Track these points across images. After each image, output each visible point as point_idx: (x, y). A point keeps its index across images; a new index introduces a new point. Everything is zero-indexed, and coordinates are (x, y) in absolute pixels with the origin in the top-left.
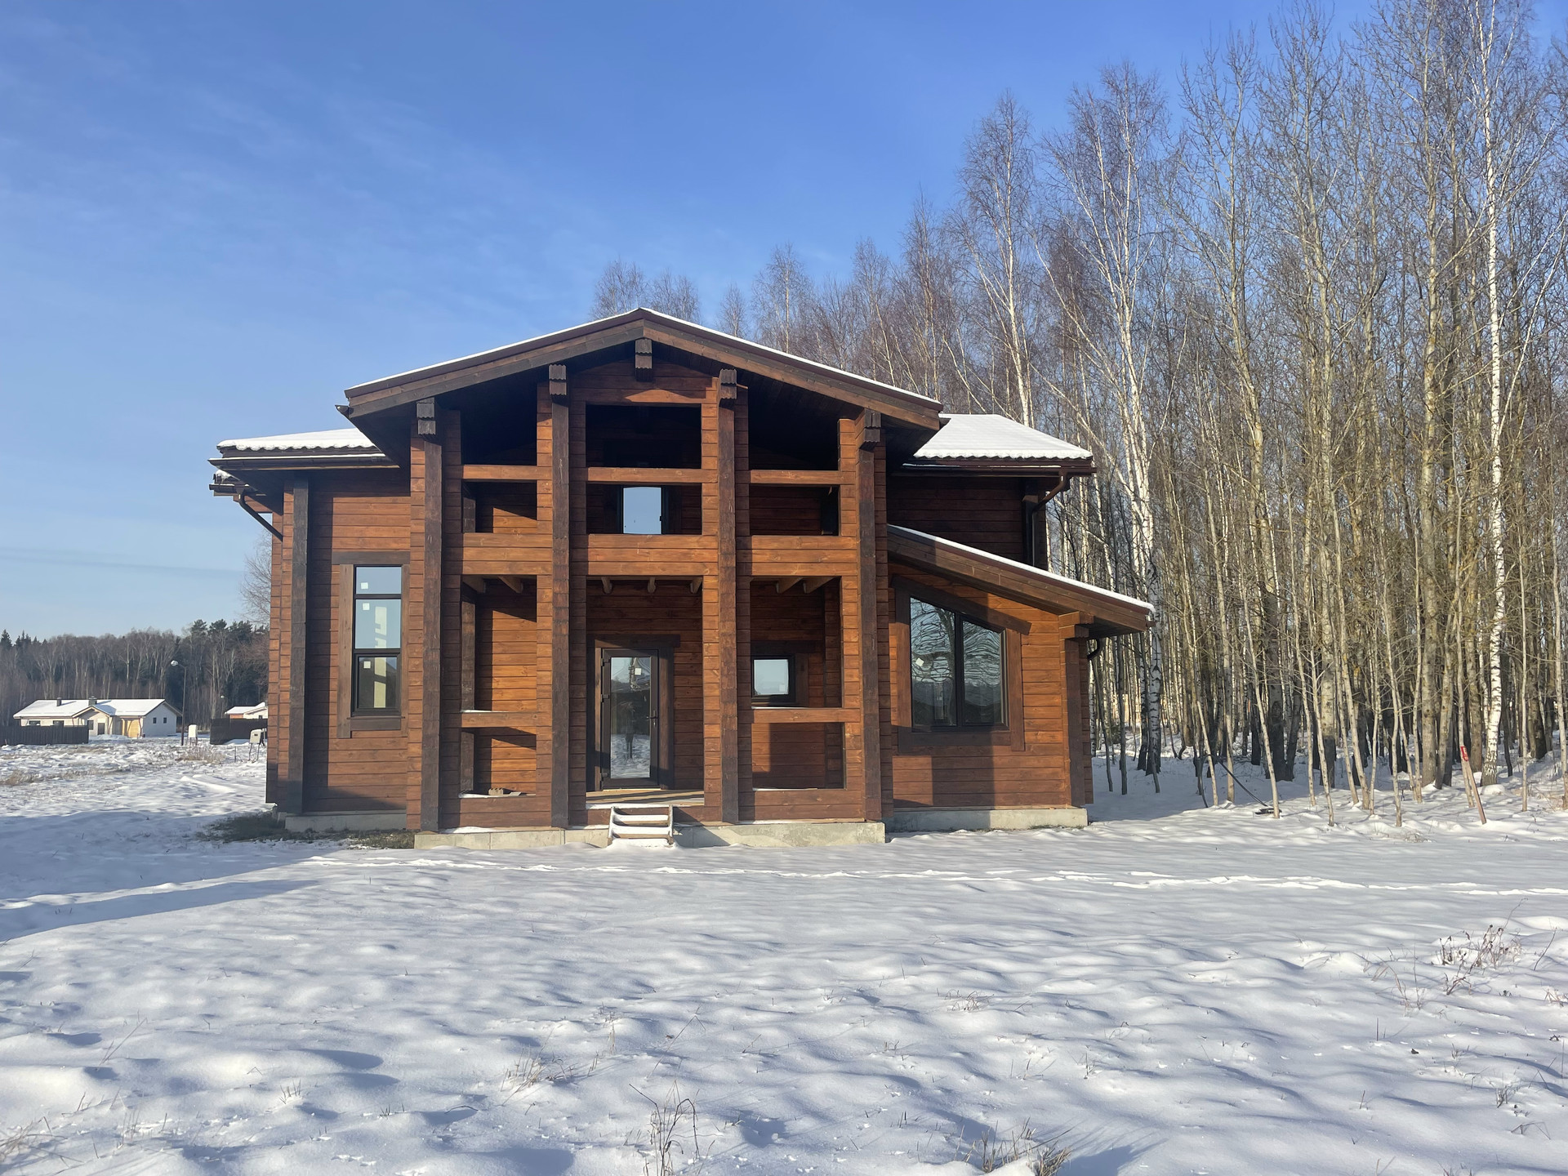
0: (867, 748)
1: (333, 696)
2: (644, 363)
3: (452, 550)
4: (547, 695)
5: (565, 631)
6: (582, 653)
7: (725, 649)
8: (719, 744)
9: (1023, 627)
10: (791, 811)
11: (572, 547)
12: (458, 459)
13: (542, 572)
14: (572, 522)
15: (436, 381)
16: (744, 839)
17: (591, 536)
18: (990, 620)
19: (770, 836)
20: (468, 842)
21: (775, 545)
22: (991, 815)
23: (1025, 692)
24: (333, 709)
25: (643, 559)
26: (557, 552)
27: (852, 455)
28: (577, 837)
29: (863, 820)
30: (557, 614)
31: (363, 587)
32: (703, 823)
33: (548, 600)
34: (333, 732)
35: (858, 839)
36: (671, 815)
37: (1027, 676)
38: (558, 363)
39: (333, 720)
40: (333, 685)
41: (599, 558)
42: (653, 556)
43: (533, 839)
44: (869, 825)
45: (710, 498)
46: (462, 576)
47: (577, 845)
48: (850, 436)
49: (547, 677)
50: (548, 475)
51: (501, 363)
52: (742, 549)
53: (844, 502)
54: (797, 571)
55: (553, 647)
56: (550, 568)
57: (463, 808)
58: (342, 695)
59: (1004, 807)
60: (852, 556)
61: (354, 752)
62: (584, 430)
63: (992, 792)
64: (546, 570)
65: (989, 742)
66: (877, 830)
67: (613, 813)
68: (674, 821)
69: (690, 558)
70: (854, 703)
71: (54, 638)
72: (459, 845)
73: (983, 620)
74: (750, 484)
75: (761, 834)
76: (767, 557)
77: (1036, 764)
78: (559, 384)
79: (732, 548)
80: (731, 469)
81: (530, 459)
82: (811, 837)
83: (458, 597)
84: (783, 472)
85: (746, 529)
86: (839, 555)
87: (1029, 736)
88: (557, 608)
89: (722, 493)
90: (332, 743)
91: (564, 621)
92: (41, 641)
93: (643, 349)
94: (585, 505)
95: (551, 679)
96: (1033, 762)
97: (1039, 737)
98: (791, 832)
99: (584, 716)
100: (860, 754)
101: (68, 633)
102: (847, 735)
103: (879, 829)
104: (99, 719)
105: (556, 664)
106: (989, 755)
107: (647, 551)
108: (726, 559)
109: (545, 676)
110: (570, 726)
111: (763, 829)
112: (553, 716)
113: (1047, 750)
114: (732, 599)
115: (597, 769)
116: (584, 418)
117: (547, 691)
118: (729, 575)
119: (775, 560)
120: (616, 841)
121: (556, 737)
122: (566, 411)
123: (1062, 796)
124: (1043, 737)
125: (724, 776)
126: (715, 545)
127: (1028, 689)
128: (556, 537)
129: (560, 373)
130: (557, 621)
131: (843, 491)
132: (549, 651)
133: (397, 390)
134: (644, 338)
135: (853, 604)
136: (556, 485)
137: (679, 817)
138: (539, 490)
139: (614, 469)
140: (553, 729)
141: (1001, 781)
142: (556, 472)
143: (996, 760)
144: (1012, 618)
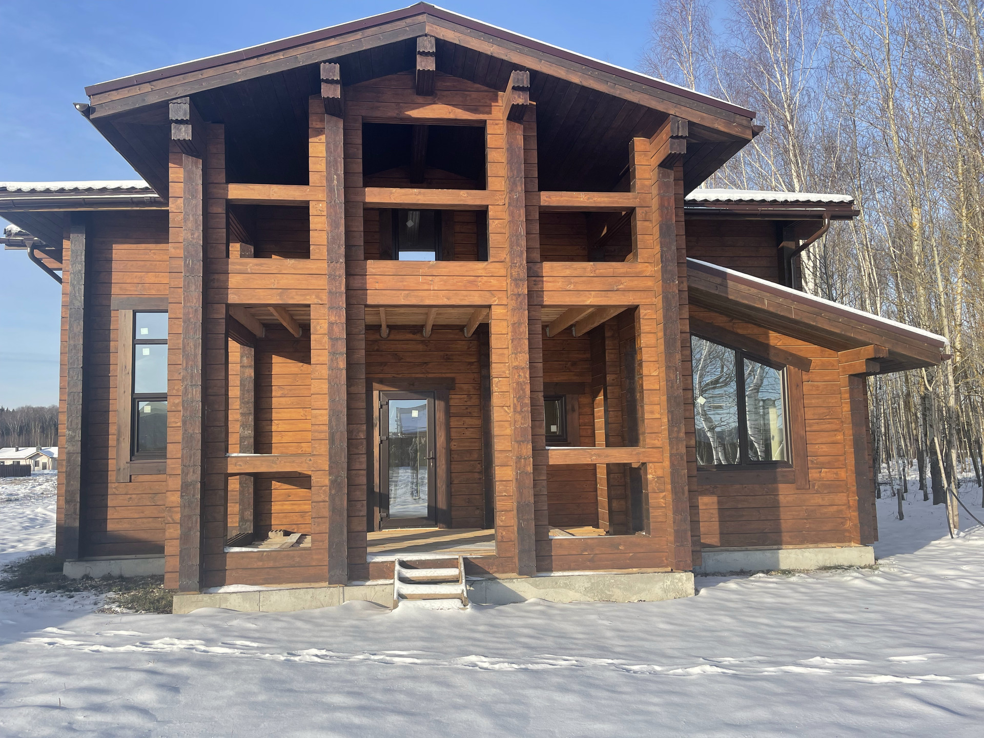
0: (675, 491)
1: (112, 441)
2: (426, 64)
3: (216, 276)
4: (323, 436)
5: (342, 364)
6: (361, 389)
7: (518, 383)
8: (512, 488)
9: (803, 364)
10: (591, 560)
11: (349, 274)
12: (222, 177)
13: (316, 301)
14: (348, 247)
15: (191, 78)
16: (541, 592)
17: (369, 262)
18: (773, 358)
19: (570, 589)
20: (234, 603)
21: (567, 272)
22: (780, 555)
23: (807, 429)
24: (112, 453)
25: (426, 287)
26: (332, 277)
27: (647, 176)
28: (357, 594)
29: (669, 569)
30: (333, 346)
31: (143, 332)
32: (497, 575)
33: (322, 331)
34: (112, 476)
35: (666, 591)
36: (462, 568)
37: (809, 414)
38: (330, 61)
39: (112, 464)
40: (112, 429)
41: (377, 286)
42: (437, 283)
43: (308, 597)
44: (677, 575)
45: (497, 222)
46: (228, 306)
47: (358, 604)
48: (646, 155)
49: (323, 416)
50: (322, 195)
51: (265, 59)
52: (534, 276)
53: (640, 225)
54: (591, 300)
55: (330, 383)
56: (325, 297)
57: (230, 563)
58: (121, 439)
59: (791, 547)
60: (650, 283)
61: (134, 496)
62: (361, 147)
63: (778, 531)
64: (321, 300)
65: (775, 481)
66: (686, 581)
67: (397, 567)
68: (466, 574)
69: (477, 285)
70: (656, 442)
71: (19, 408)
72: (223, 606)
73: (765, 356)
74: (540, 207)
75: (560, 587)
76: (560, 284)
77: (821, 502)
78: (332, 86)
79: (523, 274)
80: (520, 188)
81: (301, 177)
82: (615, 590)
83: (222, 328)
84: (574, 193)
85: (536, 255)
86: (636, 282)
87: (813, 474)
88: (333, 340)
89: (512, 214)
90: (112, 488)
91: (341, 354)
92: (11, 410)
93: (425, 48)
94: (362, 229)
95: (326, 418)
96: (817, 500)
97: (823, 475)
98: (593, 584)
99: (364, 459)
100: (664, 497)
101: (28, 405)
102: (650, 477)
103: (688, 579)
104: (43, 459)
105: (332, 401)
106: (775, 493)
107: (430, 278)
108: (517, 286)
109: (321, 415)
110: (349, 469)
111: (561, 582)
112: (330, 459)
113: (832, 487)
114: (525, 329)
115: (377, 509)
116: (360, 133)
117: (322, 432)
118: (521, 303)
119: (568, 288)
120: (402, 604)
121: (333, 482)
122: (341, 124)
123: (847, 534)
124: (826, 474)
125: (519, 524)
126: (503, 272)
127: (811, 426)
128: (331, 261)
129: (332, 72)
130: (333, 354)
131: (639, 213)
132: (325, 387)
133: (147, 88)
134: (426, 35)
135: (651, 335)
136: (331, 205)
137: (472, 568)
138: (312, 211)
139: (394, 190)
140: (330, 474)
141: (787, 520)
142: (331, 190)
143: (782, 498)
144: (792, 355)
